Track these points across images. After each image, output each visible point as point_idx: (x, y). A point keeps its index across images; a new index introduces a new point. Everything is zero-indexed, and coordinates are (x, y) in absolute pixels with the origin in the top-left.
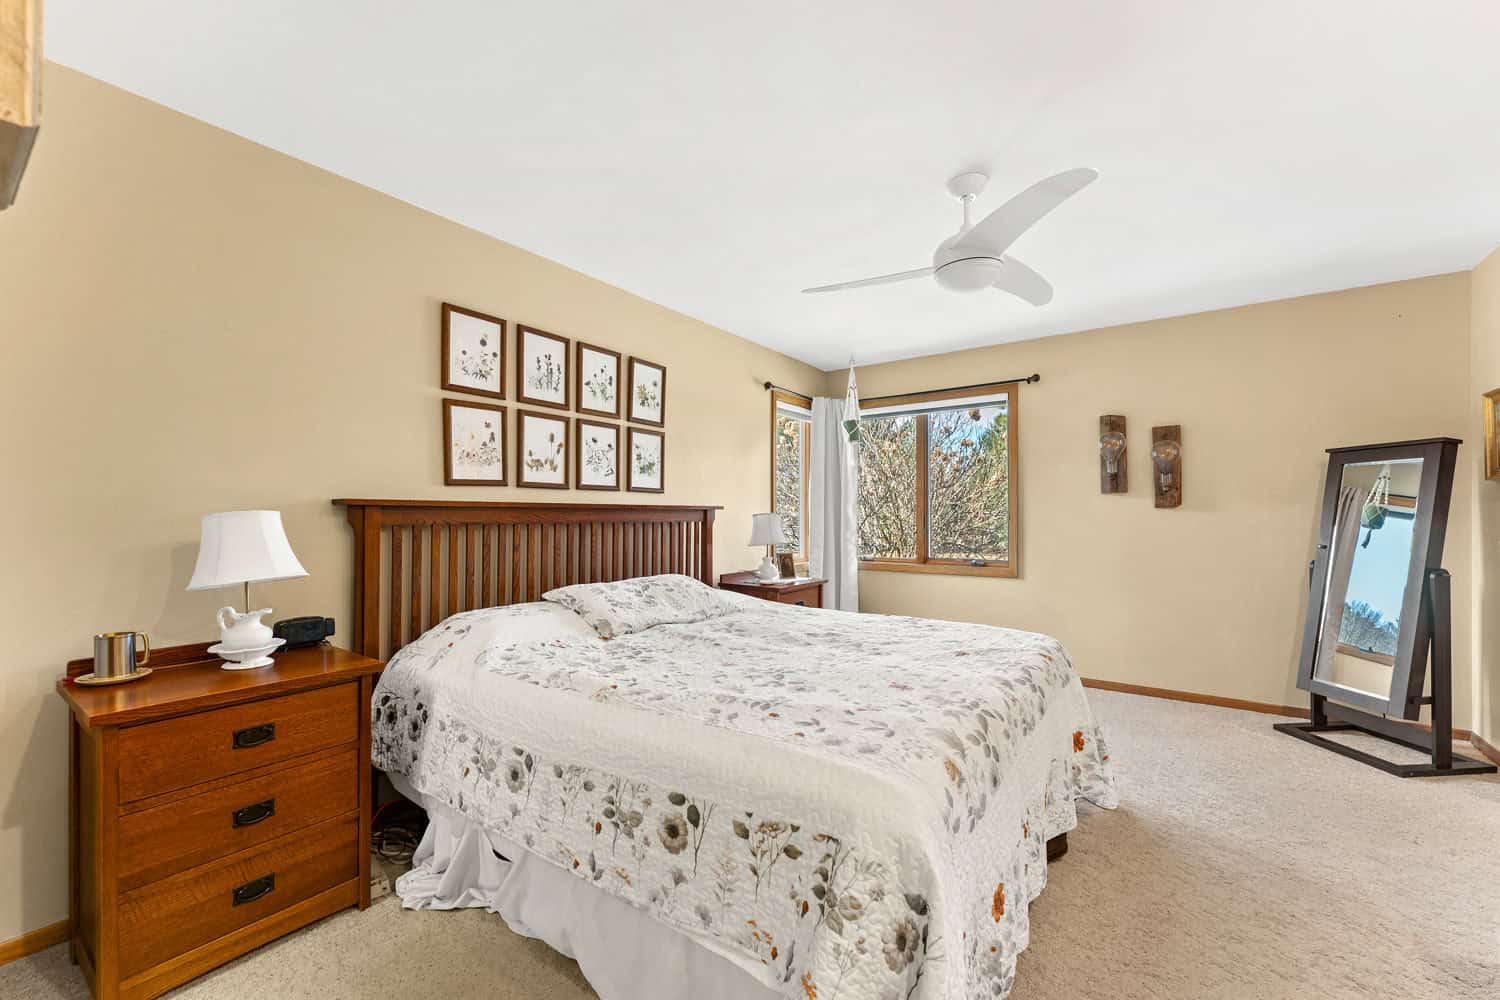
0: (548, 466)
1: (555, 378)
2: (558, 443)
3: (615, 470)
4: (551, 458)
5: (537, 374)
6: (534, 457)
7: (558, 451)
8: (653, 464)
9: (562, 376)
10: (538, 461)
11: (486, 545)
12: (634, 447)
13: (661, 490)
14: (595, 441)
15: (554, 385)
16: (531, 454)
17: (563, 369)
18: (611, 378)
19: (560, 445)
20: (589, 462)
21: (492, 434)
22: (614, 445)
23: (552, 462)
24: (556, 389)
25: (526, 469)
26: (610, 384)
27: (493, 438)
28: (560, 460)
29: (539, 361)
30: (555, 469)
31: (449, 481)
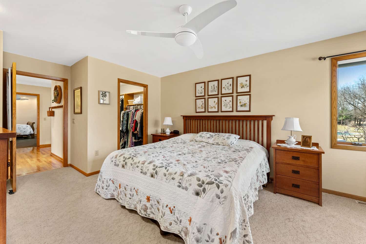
0: (214, 108)
1: (215, 89)
2: (216, 103)
3: (232, 107)
4: (214, 106)
5: (211, 90)
6: (211, 106)
7: (216, 104)
8: (246, 104)
9: (217, 88)
10: (212, 107)
11: (200, 123)
12: (238, 100)
13: (249, 111)
14: (225, 100)
15: (215, 91)
16: (210, 106)
17: (217, 87)
18: (230, 84)
19: (217, 103)
20: (224, 106)
21: (203, 103)
22: (231, 101)
23: (215, 107)
24: (216, 91)
25: (209, 109)
26: (230, 86)
27: (203, 104)
28: (217, 106)
29: (212, 87)
30: (215, 108)
31: (196, 112)
